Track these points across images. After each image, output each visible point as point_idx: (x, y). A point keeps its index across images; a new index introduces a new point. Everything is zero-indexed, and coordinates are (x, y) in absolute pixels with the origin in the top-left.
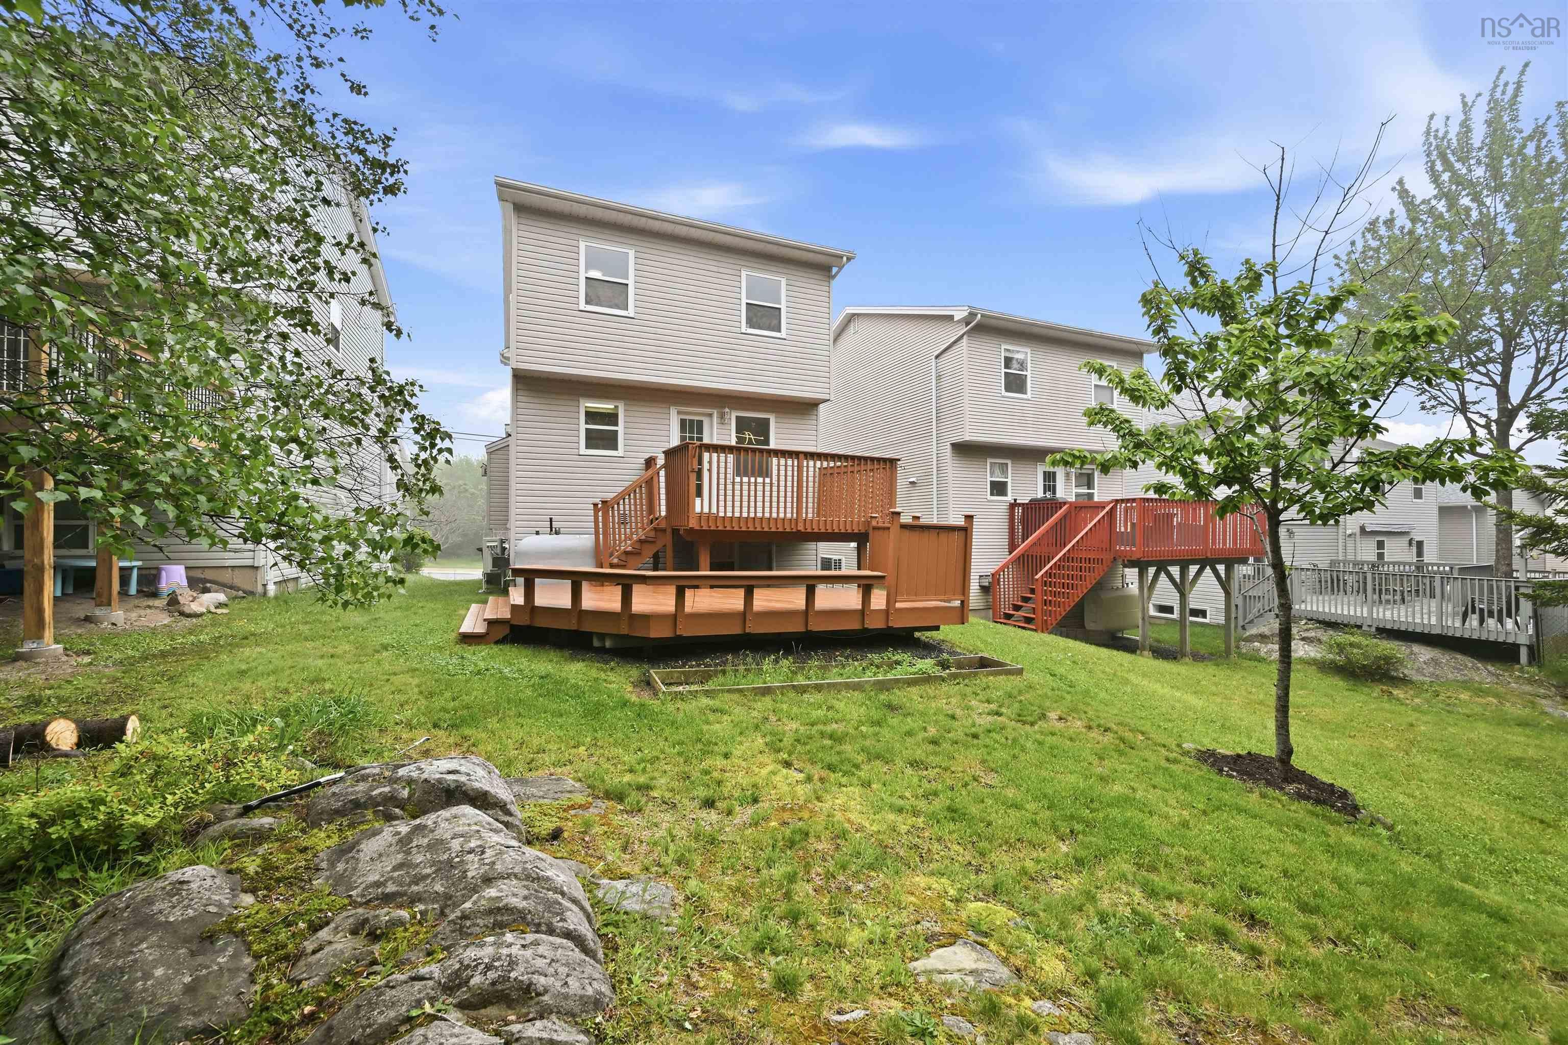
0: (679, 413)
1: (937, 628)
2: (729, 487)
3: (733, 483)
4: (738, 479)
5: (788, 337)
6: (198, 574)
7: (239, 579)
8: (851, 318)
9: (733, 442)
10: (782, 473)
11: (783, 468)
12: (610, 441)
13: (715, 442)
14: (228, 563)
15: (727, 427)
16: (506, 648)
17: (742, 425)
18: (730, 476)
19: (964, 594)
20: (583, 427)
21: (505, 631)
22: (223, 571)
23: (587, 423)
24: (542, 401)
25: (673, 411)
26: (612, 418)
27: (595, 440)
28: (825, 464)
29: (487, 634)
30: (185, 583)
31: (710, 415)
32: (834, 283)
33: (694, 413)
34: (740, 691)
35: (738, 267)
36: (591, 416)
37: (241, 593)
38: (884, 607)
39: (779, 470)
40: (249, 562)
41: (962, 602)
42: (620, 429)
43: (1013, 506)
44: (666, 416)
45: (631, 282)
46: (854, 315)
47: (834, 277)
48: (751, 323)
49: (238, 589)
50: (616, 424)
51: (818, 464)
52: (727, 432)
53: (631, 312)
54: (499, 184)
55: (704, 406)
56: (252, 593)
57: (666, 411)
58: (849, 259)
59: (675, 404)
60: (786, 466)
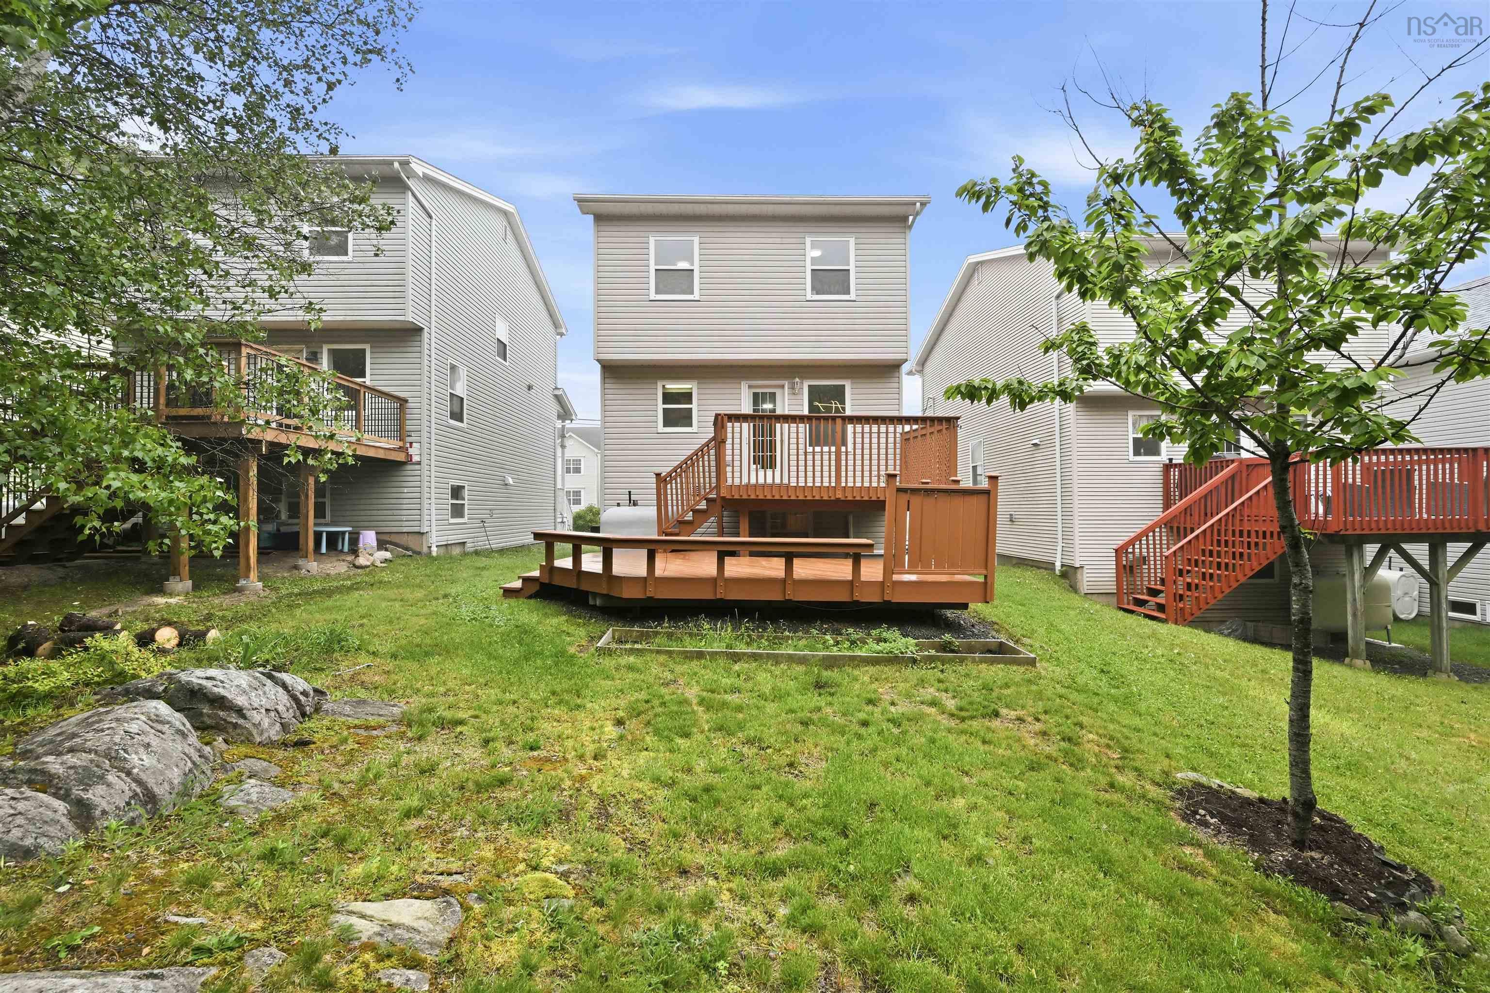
0: (750, 387)
1: (965, 606)
2: (802, 457)
3: (806, 453)
4: (810, 449)
5: (858, 299)
6: (386, 538)
7: (411, 542)
8: (976, 267)
9: (806, 412)
10: (859, 440)
11: (859, 436)
12: (684, 418)
13: (787, 413)
14: (405, 530)
15: (798, 397)
16: (532, 601)
17: (815, 394)
18: (801, 446)
19: (986, 568)
20: (661, 406)
21: (535, 588)
22: (401, 536)
23: (664, 403)
24: (622, 386)
25: (744, 385)
26: (687, 397)
27: (671, 419)
28: (907, 428)
29: (521, 589)
30: (375, 544)
31: (783, 387)
32: (912, 235)
33: (764, 385)
34: (670, 653)
35: (802, 235)
36: (668, 397)
37: (410, 553)
38: (881, 579)
39: (855, 438)
40: (416, 529)
41: (986, 577)
42: (694, 406)
43: (1168, 467)
44: (738, 391)
45: (696, 268)
46: (978, 263)
47: (910, 227)
48: (816, 290)
49: (407, 549)
50: (690, 401)
51: (899, 428)
52: (799, 402)
53: (696, 296)
54: (580, 201)
55: (778, 378)
56: (419, 553)
57: (737, 386)
58: (923, 204)
59: (746, 378)
60: (871, 433)
